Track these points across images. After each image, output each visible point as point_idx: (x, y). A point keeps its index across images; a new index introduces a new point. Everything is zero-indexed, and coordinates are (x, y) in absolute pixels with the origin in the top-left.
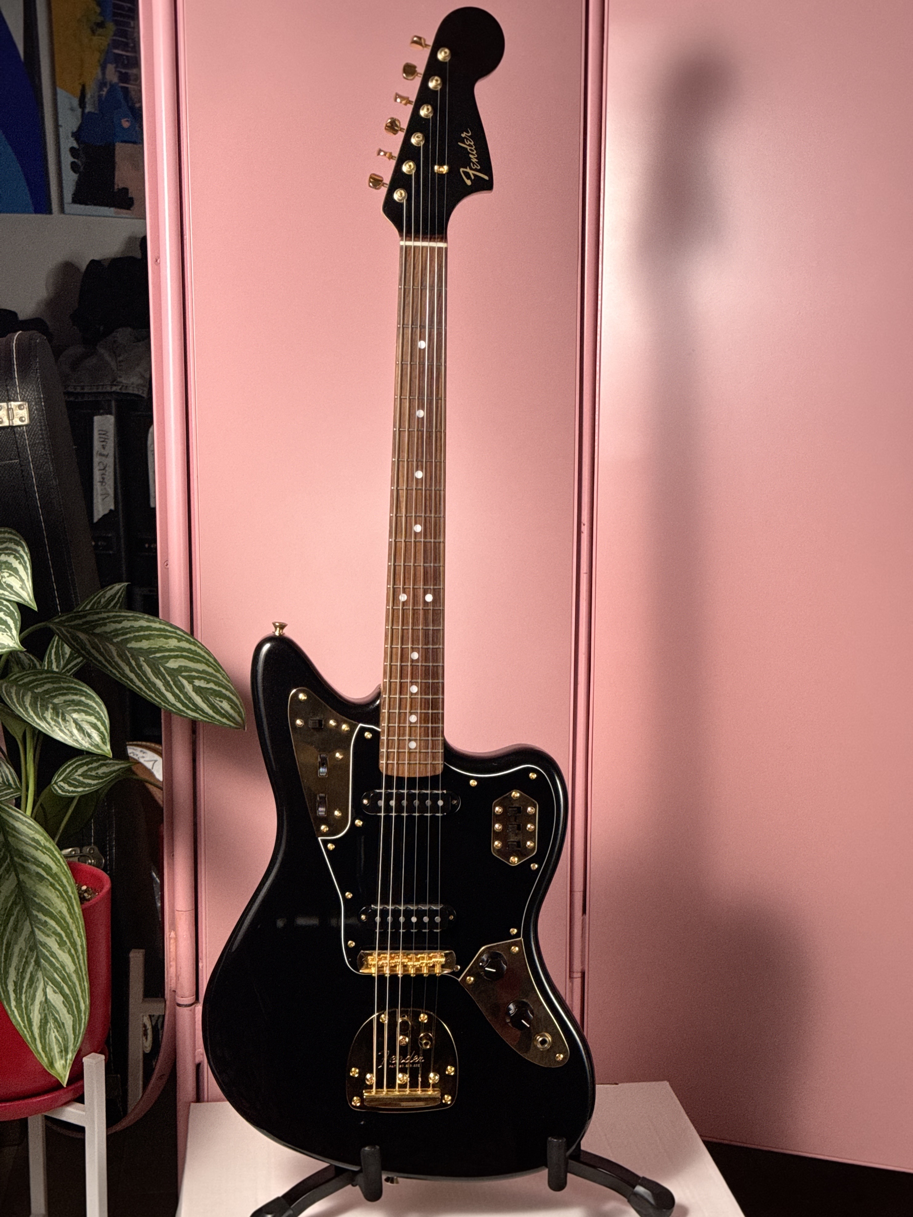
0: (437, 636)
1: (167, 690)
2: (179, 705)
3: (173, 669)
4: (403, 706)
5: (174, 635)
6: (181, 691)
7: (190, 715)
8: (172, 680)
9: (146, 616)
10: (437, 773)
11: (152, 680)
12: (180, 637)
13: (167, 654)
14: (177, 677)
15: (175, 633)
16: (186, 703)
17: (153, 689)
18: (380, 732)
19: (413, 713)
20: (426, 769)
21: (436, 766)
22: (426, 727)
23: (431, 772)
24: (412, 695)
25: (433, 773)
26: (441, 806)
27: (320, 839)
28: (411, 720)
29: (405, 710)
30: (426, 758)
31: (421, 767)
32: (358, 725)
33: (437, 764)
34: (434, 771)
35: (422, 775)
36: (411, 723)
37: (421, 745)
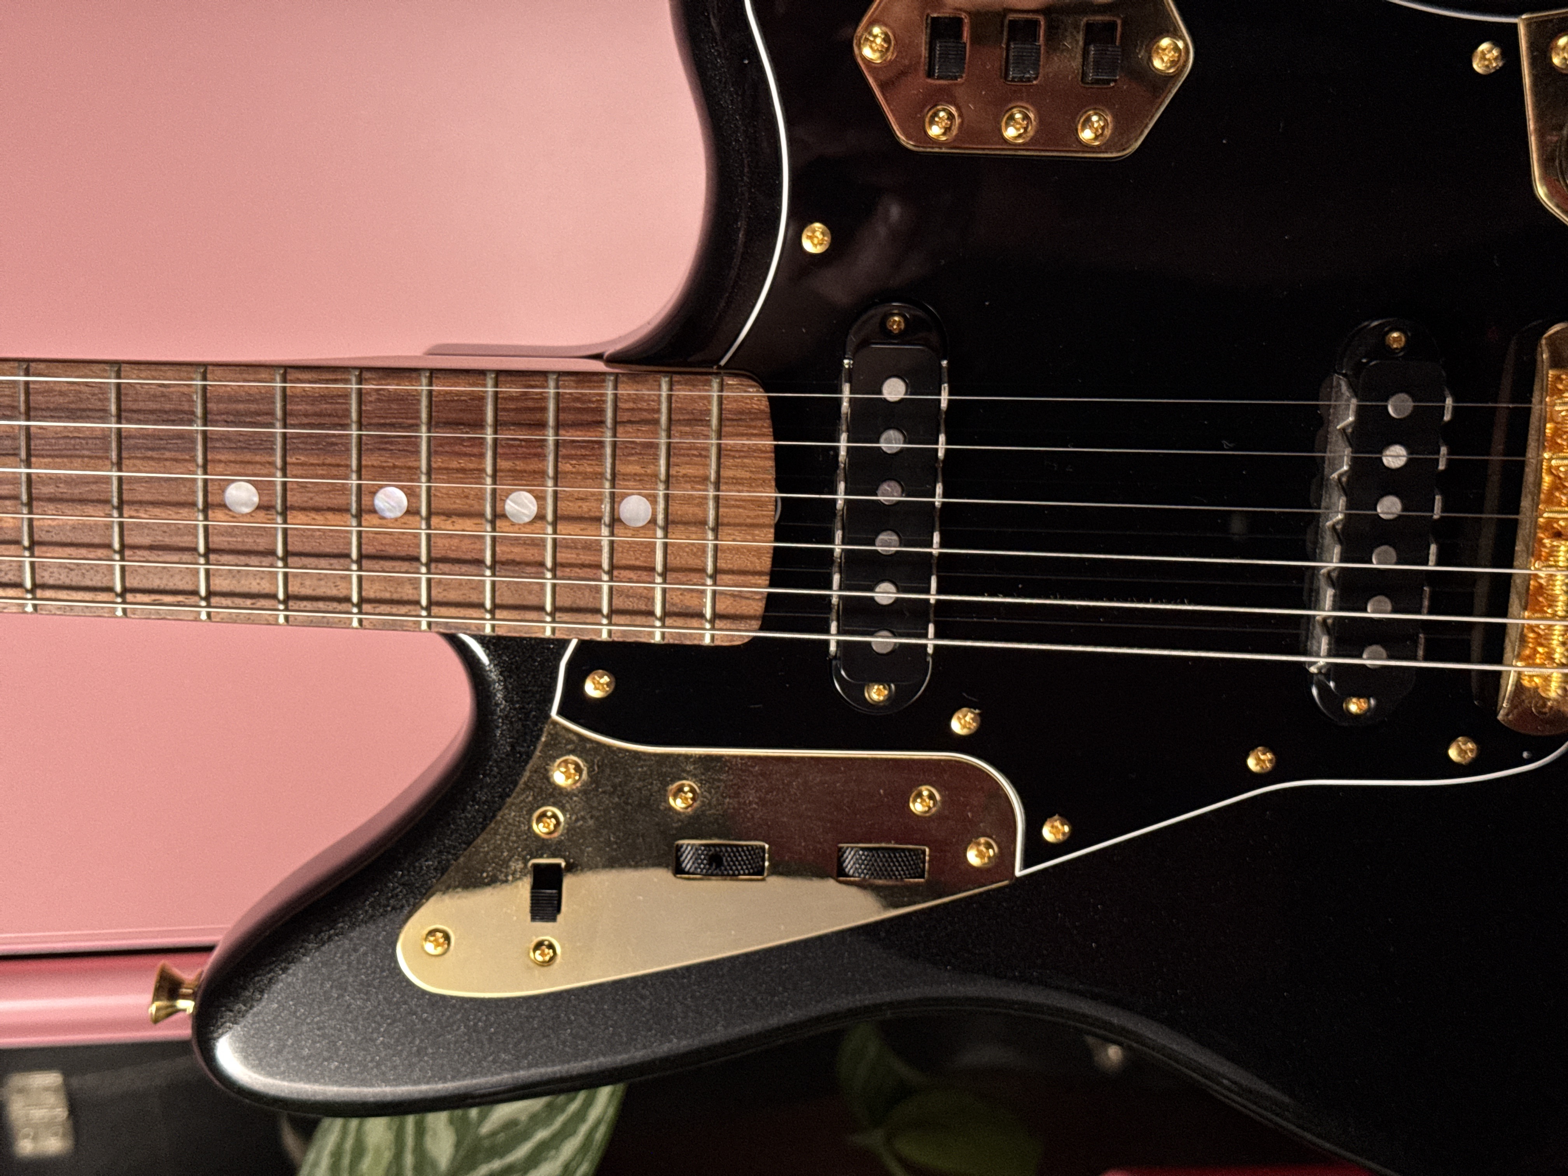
3: (458, 1145)
4: (466, 550)
6: (525, 1136)
7: (605, 1112)
8: (489, 1159)
10: (764, 405)
13: (409, 1160)
14: (482, 1139)
16: (565, 1125)
18: (583, 645)
19: (498, 509)
20: (742, 454)
21: (730, 411)
22: (560, 453)
23: (755, 432)
24: (417, 513)
25: (759, 423)
26: (906, 394)
27: (1021, 870)
28: (527, 520)
29: (484, 543)
30: (695, 452)
31: (733, 478)
32: (555, 723)
33: (724, 406)
34: (752, 420)
35: (771, 475)
36: (540, 517)
37: (635, 474)
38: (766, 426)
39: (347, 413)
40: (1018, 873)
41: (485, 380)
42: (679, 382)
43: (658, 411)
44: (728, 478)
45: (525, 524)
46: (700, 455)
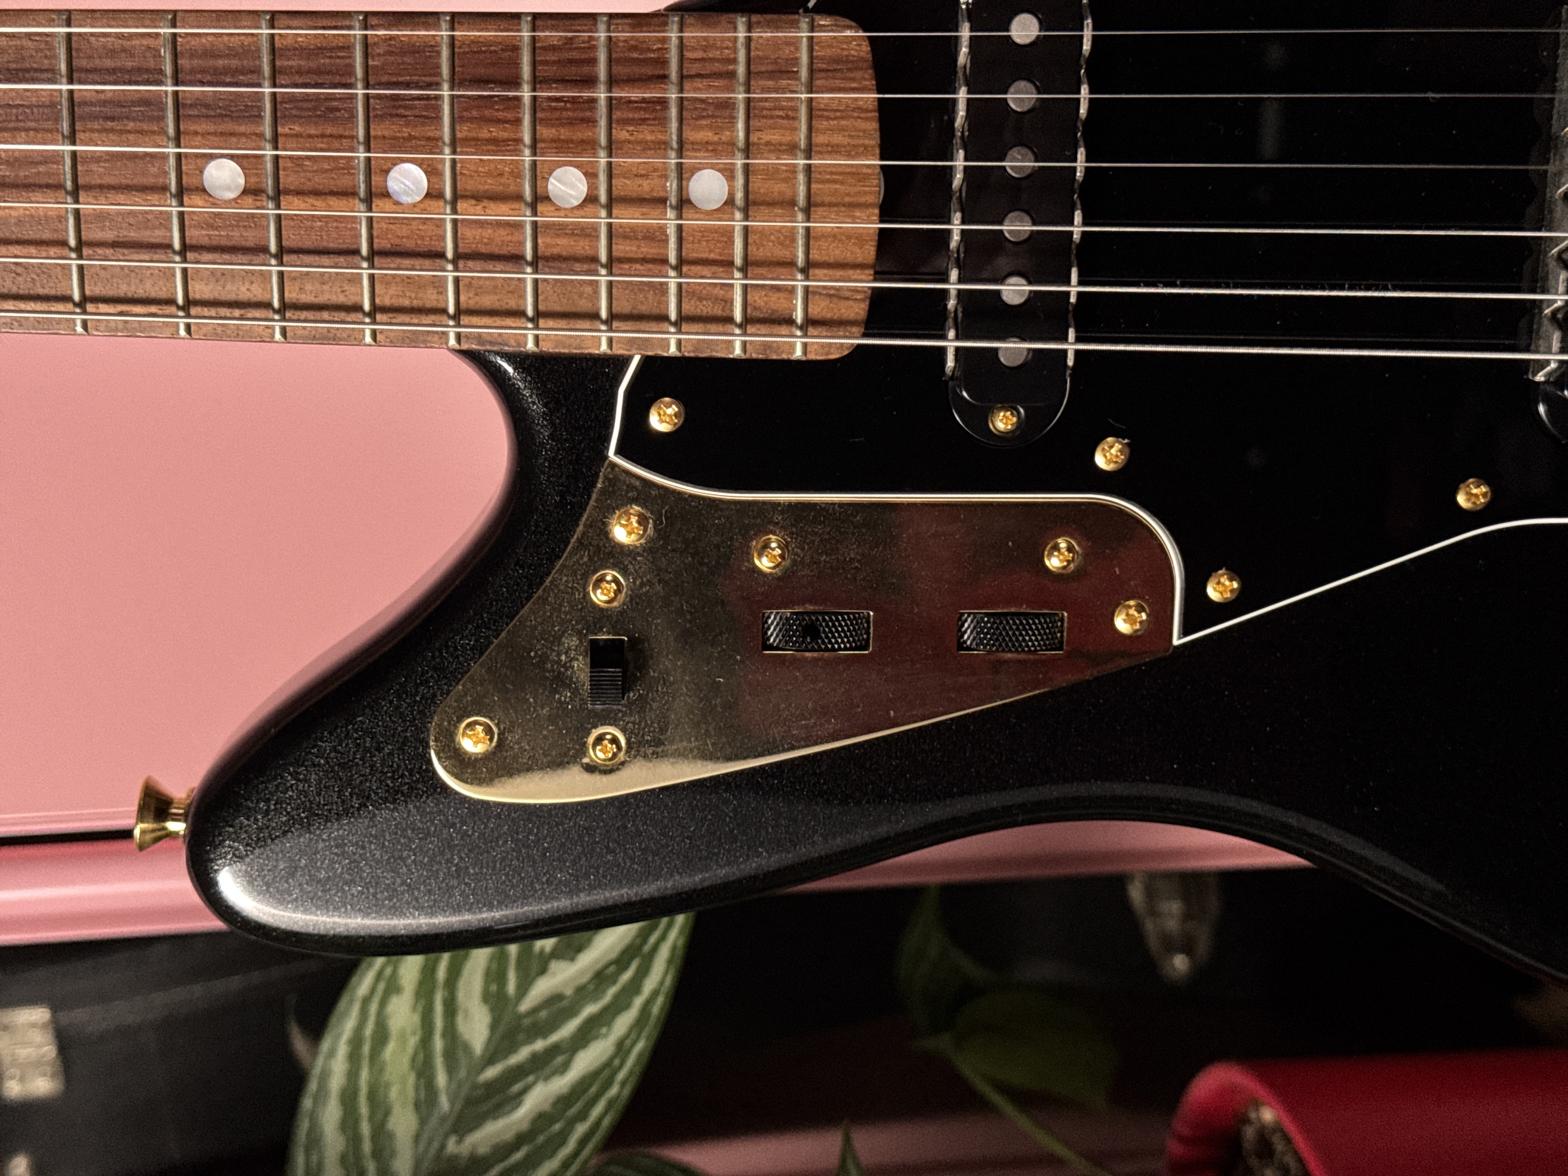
0: (112, 53)
1: (565, 1068)
2: (623, 1023)
3: (494, 1026)
4: (500, 241)
5: (373, 1008)
6: (570, 1012)
7: (662, 983)
8: (530, 1040)
9: (307, 1103)
10: (864, 48)
11: (525, 1126)
12: (381, 986)
13: (438, 1044)
14: (521, 1017)
15: (366, 1001)
16: (617, 997)
17: (557, 1127)
18: (648, 362)
19: (539, 190)
20: (838, 114)
21: (822, 59)
22: (614, 117)
23: (854, 85)
24: (440, 196)
25: (858, 74)
26: (1040, 30)
27: (1179, 638)
28: (576, 203)
29: (524, 233)
30: (781, 113)
31: (827, 146)
32: (613, 465)
33: (815, 54)
34: (849, 70)
35: (874, 141)
36: (591, 199)
37: (707, 143)
38: (868, 77)
39: (349, 70)
40: (1176, 642)
41: (519, 24)
42: (758, 23)
43: (734, 61)
44: (822, 145)
45: (573, 209)
46: (787, 117)
